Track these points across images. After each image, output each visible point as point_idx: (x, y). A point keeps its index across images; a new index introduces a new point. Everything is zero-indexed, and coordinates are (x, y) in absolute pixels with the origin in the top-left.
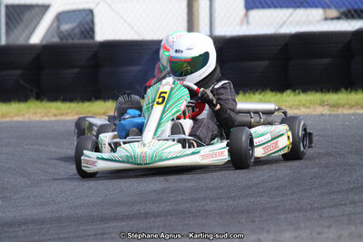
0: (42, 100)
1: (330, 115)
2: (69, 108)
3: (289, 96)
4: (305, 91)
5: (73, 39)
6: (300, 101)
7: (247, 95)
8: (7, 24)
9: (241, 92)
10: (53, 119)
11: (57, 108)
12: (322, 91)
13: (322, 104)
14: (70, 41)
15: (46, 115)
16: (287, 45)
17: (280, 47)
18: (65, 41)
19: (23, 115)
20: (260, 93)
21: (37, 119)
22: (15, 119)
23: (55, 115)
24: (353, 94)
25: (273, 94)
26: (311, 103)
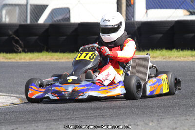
0: (49, 52)
2: (63, 56)
3: (175, 52)
4: (182, 50)
5: (63, 21)
6: (181, 54)
7: (153, 51)
8: (31, 13)
9: (150, 49)
10: (55, 61)
11: (57, 56)
12: (191, 50)
13: (192, 56)
15: (52, 59)
16: (173, 26)
17: (169, 28)
18: (59, 22)
19: (40, 59)
20: (160, 50)
21: (48, 61)
22: (37, 61)
23: (56, 59)
25: (167, 51)
26: (186, 55)
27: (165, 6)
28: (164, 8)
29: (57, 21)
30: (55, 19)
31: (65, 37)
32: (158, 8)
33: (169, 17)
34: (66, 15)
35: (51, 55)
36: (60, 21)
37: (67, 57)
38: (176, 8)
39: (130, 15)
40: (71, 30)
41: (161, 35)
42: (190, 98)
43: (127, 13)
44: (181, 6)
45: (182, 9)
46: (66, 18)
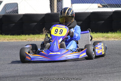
0: (3, 35)
1: (106, 41)
2: (13, 38)
4: (96, 33)
5: (13, 13)
6: (95, 36)
10: (7, 41)
11: (8, 37)
12: (102, 32)
13: (103, 37)
14: (12, 14)
15: (4, 40)
16: (89, 16)
17: (86, 17)
18: (10, 14)
24: (113, 33)
26: (99, 36)
27: (84, 1)
28: (83, 3)
29: (9, 12)
30: (7, 11)
31: (14, 24)
32: (79, 3)
33: (87, 9)
34: (15, 8)
35: (4, 37)
36: (10, 12)
37: (15, 39)
38: (92, 3)
39: (60, 8)
40: (18, 19)
41: (81, 22)
42: (100, 67)
43: (57, 7)
44: (96, 2)
45: (96, 3)
46: (15, 11)
